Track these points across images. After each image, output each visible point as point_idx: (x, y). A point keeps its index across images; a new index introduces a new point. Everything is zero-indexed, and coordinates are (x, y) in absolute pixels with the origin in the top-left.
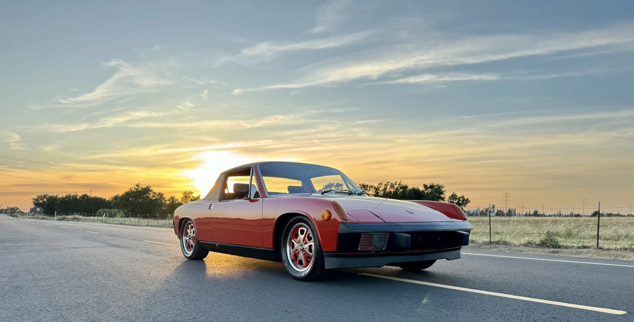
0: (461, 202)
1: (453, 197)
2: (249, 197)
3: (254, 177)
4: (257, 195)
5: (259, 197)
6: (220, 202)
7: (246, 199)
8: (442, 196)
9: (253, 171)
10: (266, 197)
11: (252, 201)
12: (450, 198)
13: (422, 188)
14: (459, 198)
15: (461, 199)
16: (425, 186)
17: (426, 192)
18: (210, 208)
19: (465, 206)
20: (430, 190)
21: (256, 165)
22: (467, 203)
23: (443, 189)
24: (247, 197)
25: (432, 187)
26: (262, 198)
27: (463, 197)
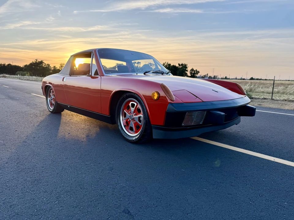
0: (195, 73)
1: (192, 70)
2: (90, 74)
3: (94, 59)
4: (96, 73)
5: (98, 75)
6: (70, 76)
7: (88, 76)
8: (187, 69)
9: (93, 55)
10: (103, 75)
11: (93, 78)
12: (191, 70)
13: (177, 65)
14: (195, 70)
15: (196, 71)
16: (179, 64)
17: (179, 67)
18: (63, 81)
19: (197, 74)
20: (181, 66)
21: (95, 50)
22: (198, 73)
23: (187, 66)
24: (89, 74)
25: (182, 65)
26: (101, 76)
27: (196, 70)
